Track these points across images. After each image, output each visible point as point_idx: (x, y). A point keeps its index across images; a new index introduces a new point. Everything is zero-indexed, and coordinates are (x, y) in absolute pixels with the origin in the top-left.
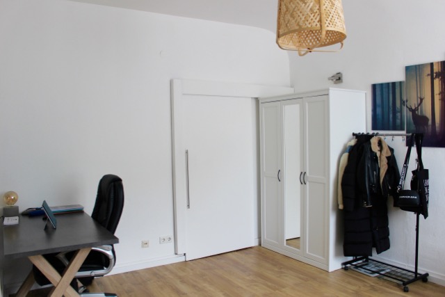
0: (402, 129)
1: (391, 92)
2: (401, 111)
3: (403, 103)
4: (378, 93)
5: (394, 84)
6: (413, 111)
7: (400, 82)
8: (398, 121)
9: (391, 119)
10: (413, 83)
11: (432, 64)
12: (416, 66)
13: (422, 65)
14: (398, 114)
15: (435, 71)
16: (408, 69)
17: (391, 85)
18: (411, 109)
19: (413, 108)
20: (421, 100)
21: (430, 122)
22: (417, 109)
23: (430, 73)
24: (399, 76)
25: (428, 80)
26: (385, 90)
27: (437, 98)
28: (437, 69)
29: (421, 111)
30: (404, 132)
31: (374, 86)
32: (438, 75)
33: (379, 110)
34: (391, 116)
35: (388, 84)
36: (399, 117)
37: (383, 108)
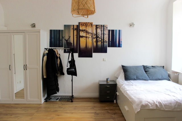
0: (62, 47)
1: (58, 33)
2: (62, 40)
3: (63, 37)
4: (53, 33)
5: (59, 30)
6: (67, 41)
7: (62, 30)
8: (61, 44)
9: (58, 43)
10: (67, 31)
11: (74, 25)
12: (68, 25)
13: (70, 25)
14: (61, 42)
15: (75, 28)
16: (65, 26)
17: (58, 31)
18: (66, 40)
19: (67, 40)
20: (70, 37)
21: (73, 45)
22: (68, 40)
23: (73, 28)
24: (62, 28)
25: (72, 31)
26: (56, 32)
27: (75, 37)
28: (75, 27)
29: (70, 41)
30: (63, 48)
31: (51, 31)
32: (76, 29)
33: (53, 40)
34: (58, 42)
35: (57, 30)
36: (61, 43)
37: (54, 39)
